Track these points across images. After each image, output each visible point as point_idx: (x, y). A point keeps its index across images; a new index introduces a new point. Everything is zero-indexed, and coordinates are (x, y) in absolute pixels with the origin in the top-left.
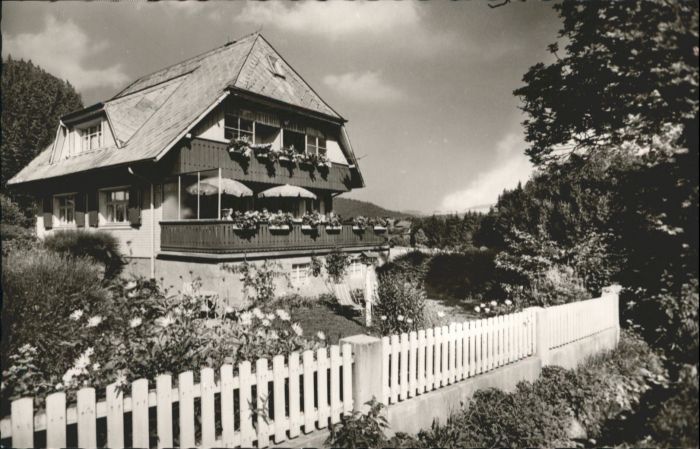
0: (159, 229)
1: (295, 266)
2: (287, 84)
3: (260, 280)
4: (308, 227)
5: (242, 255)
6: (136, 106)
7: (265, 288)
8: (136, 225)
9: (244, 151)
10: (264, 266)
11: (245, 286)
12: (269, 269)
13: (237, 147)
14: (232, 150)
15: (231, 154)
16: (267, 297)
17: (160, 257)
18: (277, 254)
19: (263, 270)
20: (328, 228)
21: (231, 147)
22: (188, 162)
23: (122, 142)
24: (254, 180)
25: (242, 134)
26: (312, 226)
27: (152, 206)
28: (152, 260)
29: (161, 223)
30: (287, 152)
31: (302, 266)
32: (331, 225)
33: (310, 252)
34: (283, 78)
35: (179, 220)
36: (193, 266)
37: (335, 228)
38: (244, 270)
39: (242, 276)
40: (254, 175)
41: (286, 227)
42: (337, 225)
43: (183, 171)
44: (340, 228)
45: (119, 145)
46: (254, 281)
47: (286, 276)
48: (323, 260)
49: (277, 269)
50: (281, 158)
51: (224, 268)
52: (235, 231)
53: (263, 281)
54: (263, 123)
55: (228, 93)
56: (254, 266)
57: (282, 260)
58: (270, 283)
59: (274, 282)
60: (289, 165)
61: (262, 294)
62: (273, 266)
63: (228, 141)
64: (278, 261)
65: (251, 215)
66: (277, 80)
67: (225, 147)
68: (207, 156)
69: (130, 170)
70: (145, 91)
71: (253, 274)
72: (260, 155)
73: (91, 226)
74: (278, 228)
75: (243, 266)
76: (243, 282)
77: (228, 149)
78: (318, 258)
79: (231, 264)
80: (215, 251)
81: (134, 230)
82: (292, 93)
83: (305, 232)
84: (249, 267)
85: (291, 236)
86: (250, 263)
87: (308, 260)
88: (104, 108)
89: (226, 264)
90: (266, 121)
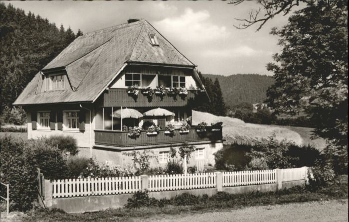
0: (94, 133)
1: (161, 153)
2: (160, 49)
3: (142, 159)
4: (168, 132)
5: (132, 148)
6: (81, 66)
7: (144, 164)
8: (82, 131)
9: (135, 92)
10: (144, 153)
11: (134, 162)
12: (147, 154)
13: (131, 90)
14: (129, 92)
15: (128, 94)
16: (146, 168)
17: (94, 148)
18: (150, 146)
19: (143, 155)
20: (181, 132)
21: (129, 91)
22: (107, 101)
23: (75, 88)
24: (141, 106)
25: (135, 83)
26: (170, 131)
27: (90, 122)
28: (91, 148)
29: (95, 131)
30: (159, 89)
31: (165, 152)
32: (182, 130)
33: (170, 145)
34: (158, 46)
35: (103, 130)
36: (110, 152)
37: (184, 132)
38: (134, 154)
39: (133, 158)
40: (141, 103)
41: (155, 133)
42: (185, 130)
43: (105, 106)
44: (188, 131)
45: (74, 90)
46: (139, 160)
47: (156, 158)
48: (177, 149)
49: (151, 154)
50: (157, 92)
51: (124, 154)
52: (129, 136)
53: (144, 160)
54: (146, 74)
55: (126, 64)
56: (139, 153)
57: (153, 150)
58: (147, 161)
59: (149, 161)
60: (161, 96)
61: (143, 167)
62: (149, 153)
63: (127, 87)
64: (151, 150)
65: (136, 129)
66: (154, 48)
67: (125, 91)
68: (116, 97)
69: (80, 105)
70: (85, 57)
71: (138, 157)
72: (144, 93)
73: (59, 129)
74: (151, 134)
75: (133, 153)
76: (133, 161)
77: (127, 92)
78: (174, 148)
79: (127, 152)
80: (120, 146)
81: (81, 134)
82: (162, 55)
83: (166, 134)
84: (136, 154)
85: (159, 137)
86: (136, 151)
87: (168, 149)
88: (66, 69)
89: (125, 152)
90: (148, 73)
